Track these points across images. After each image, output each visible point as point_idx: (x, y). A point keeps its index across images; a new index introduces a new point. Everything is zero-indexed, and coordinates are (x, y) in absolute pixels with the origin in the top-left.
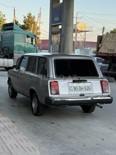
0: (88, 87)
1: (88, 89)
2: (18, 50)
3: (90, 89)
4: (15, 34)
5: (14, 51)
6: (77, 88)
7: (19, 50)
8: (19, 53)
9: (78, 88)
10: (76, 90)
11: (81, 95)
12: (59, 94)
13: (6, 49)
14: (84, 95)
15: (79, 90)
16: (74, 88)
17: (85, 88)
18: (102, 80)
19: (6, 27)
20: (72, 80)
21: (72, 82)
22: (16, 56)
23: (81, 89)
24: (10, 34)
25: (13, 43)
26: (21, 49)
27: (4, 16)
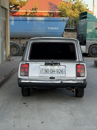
0: (61, 70)
1: (61, 72)
2: (90, 37)
3: (62, 72)
4: (88, 22)
5: (87, 38)
6: (48, 70)
7: (92, 37)
8: (91, 40)
9: (50, 70)
10: (47, 73)
11: (51, 78)
12: (28, 76)
13: (81, 37)
14: (54, 78)
15: (50, 72)
16: (46, 70)
17: (57, 71)
18: (79, 63)
19: (83, 16)
20: (45, 63)
21: (44, 64)
22: (88, 43)
23: (53, 71)
24: (84, 22)
25: (86, 31)
26: (94, 36)
27: (87, 6)
